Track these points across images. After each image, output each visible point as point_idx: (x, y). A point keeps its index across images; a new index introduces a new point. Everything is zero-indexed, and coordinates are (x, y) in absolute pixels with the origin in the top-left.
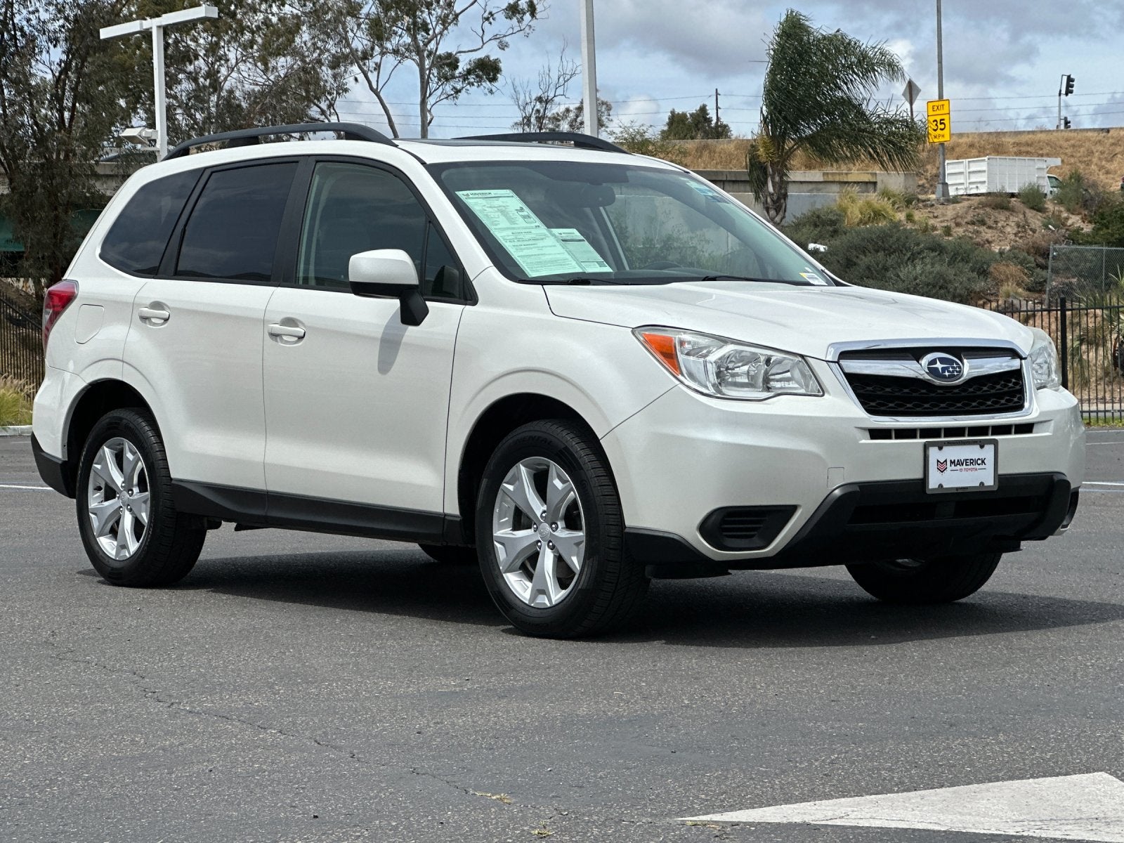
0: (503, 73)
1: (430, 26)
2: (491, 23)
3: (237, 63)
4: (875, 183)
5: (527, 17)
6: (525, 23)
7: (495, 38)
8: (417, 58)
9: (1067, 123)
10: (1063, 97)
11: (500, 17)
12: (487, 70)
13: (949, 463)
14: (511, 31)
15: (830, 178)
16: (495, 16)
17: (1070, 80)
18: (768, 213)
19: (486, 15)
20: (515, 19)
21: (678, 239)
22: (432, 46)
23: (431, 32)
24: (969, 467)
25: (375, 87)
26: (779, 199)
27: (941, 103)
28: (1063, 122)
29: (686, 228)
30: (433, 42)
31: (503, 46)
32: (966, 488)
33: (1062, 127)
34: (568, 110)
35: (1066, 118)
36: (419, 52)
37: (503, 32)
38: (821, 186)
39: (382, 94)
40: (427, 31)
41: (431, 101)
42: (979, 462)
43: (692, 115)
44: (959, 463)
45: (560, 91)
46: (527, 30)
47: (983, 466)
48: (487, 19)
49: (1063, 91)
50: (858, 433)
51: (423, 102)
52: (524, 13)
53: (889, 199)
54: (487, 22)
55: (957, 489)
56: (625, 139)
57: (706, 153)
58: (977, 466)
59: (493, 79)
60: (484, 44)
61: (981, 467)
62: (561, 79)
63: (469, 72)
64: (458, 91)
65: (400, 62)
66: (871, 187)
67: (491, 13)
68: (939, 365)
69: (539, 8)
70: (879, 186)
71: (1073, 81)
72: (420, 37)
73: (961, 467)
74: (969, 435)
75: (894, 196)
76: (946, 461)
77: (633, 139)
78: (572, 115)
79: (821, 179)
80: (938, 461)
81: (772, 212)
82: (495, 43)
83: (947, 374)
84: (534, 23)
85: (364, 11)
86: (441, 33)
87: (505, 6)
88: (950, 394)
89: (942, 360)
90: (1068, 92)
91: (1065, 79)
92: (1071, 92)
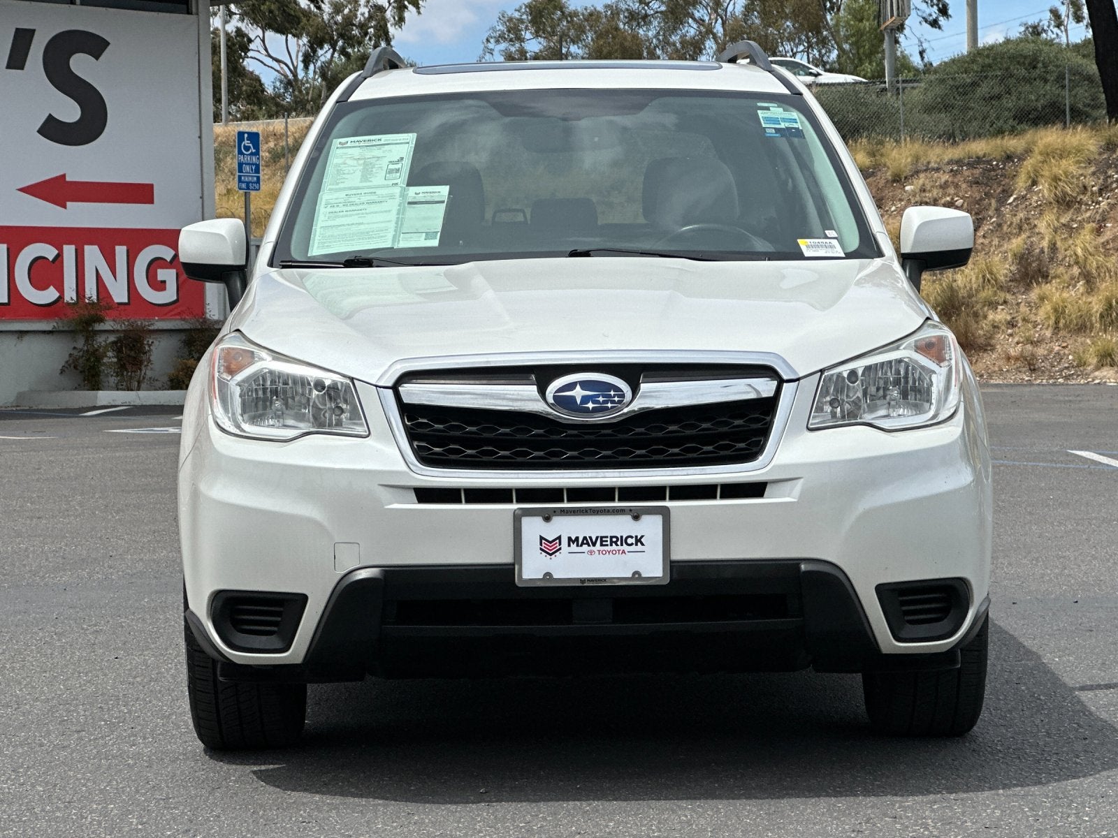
13: (565, 541)
24: (609, 548)
32: (604, 580)
42: (630, 541)
44: (587, 541)
47: (639, 547)
50: (385, 494)
55: (583, 580)
58: (625, 547)
61: (633, 548)
68: (578, 393)
73: (592, 548)
74: (620, 500)
76: (559, 538)
80: (542, 538)
83: (590, 405)
88: (592, 437)
89: (585, 385)
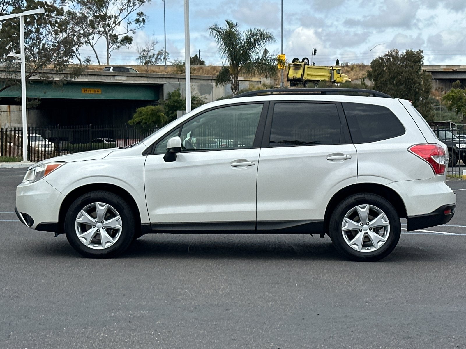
0: (134, 41)
1: (111, 26)
2: (130, 25)
3: (46, 36)
4: (260, 81)
5: (142, 24)
6: (141, 26)
7: (131, 30)
8: (106, 36)
9: (314, 64)
10: (313, 55)
11: (133, 23)
12: (128, 40)
14: (137, 28)
15: (246, 80)
16: (132, 23)
17: (315, 50)
18: (232, 90)
19: (129, 22)
20: (138, 24)
21: (197, 98)
22: (111, 32)
23: (111, 27)
25: (92, 44)
26: (236, 86)
27: (282, 55)
28: (313, 64)
29: (199, 94)
30: (111, 31)
31: (134, 33)
33: (313, 65)
34: (154, 54)
35: (314, 63)
36: (107, 34)
37: (134, 28)
38: (243, 82)
39: (94, 47)
40: (109, 27)
41: (110, 50)
43: (193, 58)
45: (152, 48)
46: (142, 27)
48: (129, 24)
49: (313, 54)
51: (108, 50)
52: (141, 22)
53: (265, 87)
54: (129, 25)
56: (175, 64)
57: (201, 70)
59: (131, 43)
60: (128, 32)
62: (153, 44)
63: (122, 41)
64: (119, 47)
65: (100, 37)
66: (259, 83)
67: (130, 22)
69: (146, 21)
70: (262, 82)
71: (316, 50)
72: (107, 29)
75: (267, 85)
77: (178, 64)
78: (155, 56)
79: (243, 80)
81: (234, 91)
82: (131, 32)
84: (144, 26)
85: (89, 19)
86: (114, 27)
87: (135, 19)
90: (315, 54)
91: (314, 50)
92: (316, 54)
